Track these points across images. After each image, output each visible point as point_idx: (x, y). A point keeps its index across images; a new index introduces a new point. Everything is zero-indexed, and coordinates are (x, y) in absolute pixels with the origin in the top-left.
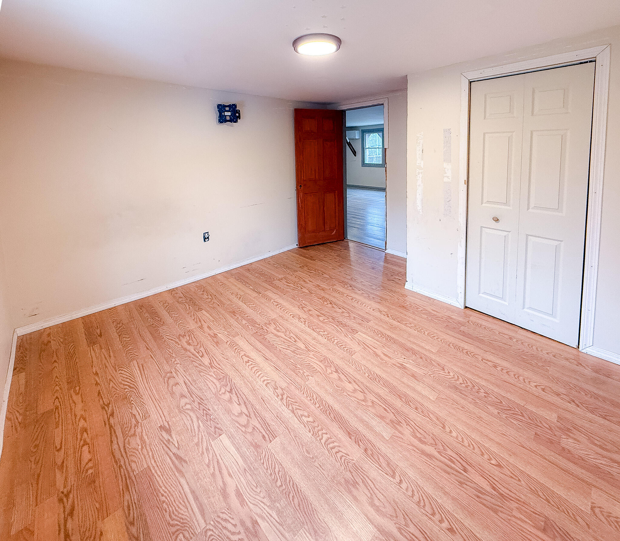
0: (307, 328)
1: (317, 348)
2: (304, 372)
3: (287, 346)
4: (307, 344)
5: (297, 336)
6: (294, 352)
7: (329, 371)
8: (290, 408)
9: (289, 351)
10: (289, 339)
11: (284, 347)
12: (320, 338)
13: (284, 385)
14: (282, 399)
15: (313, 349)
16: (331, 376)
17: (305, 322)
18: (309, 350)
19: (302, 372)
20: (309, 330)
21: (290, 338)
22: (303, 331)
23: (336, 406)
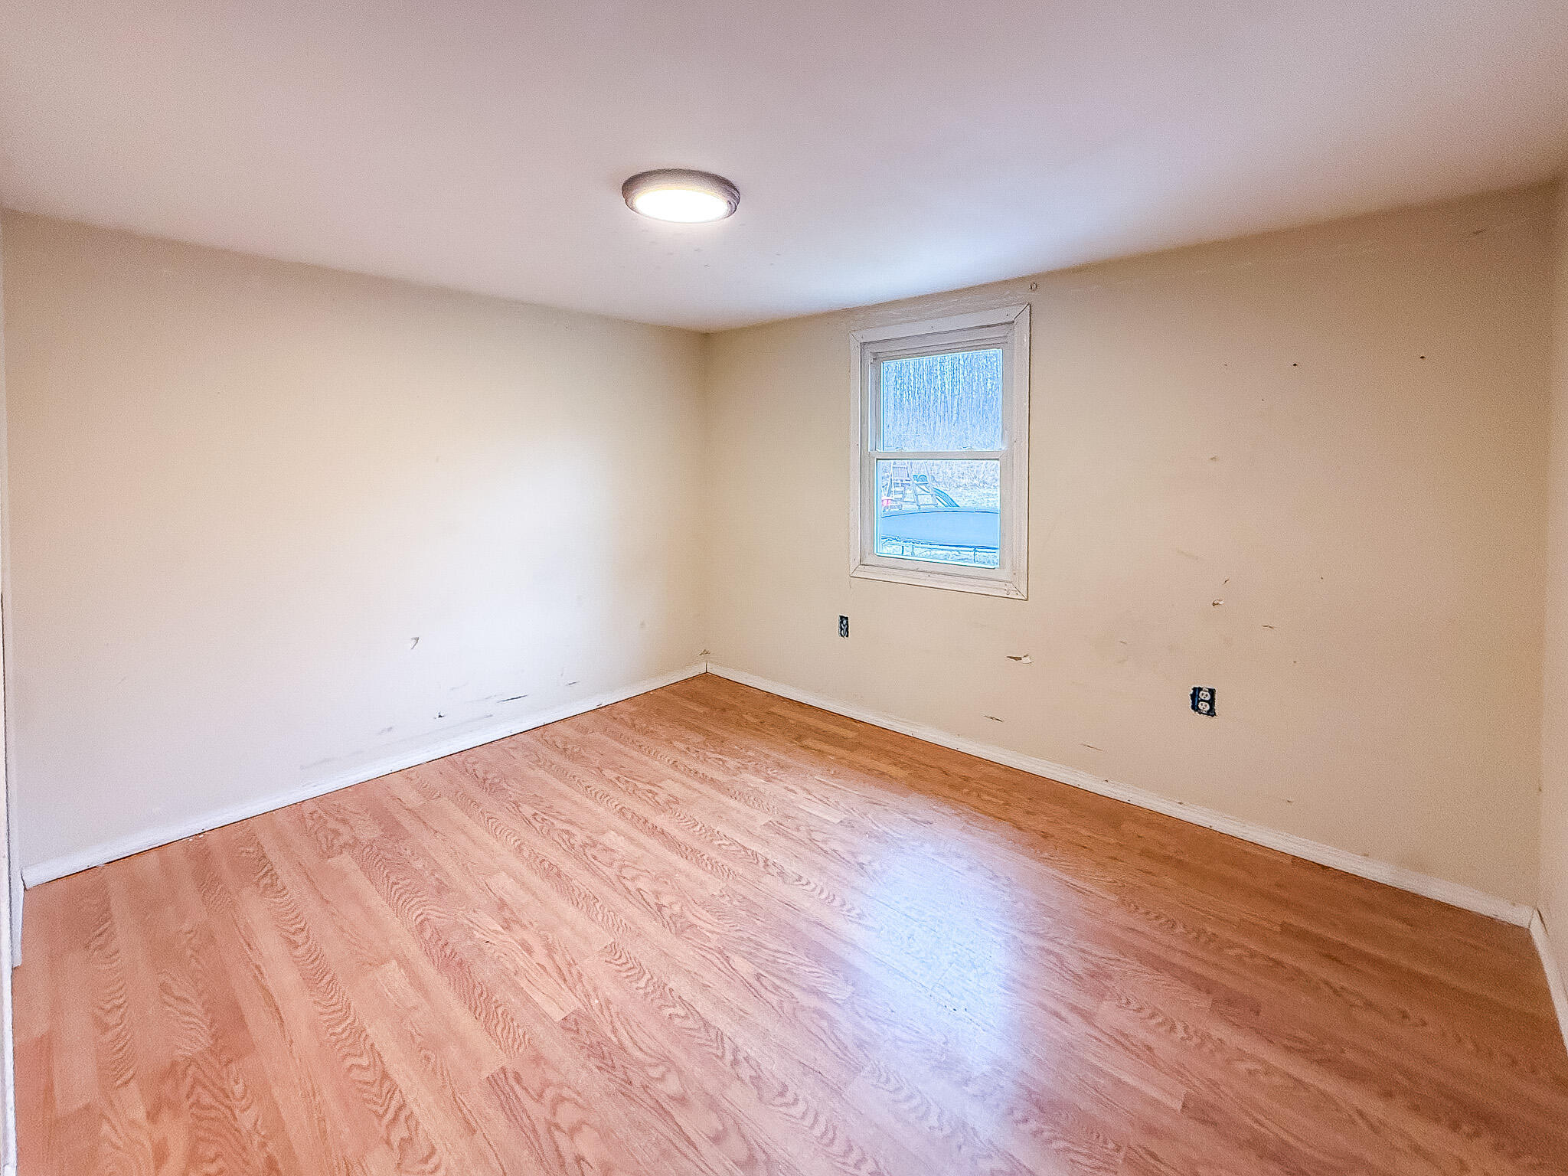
0: (728, 1031)
1: (701, 959)
2: (731, 901)
3: (781, 961)
4: (725, 970)
5: (758, 995)
6: (759, 945)
7: (677, 908)
8: (749, 852)
9: (771, 946)
10: (778, 982)
11: (786, 956)
12: (686, 991)
13: (767, 879)
14: (766, 860)
15: (709, 956)
16: (673, 899)
17: (735, 1062)
18: (721, 952)
19: (735, 903)
20: (721, 1021)
21: (777, 988)
22: (741, 1017)
23: (674, 858)
